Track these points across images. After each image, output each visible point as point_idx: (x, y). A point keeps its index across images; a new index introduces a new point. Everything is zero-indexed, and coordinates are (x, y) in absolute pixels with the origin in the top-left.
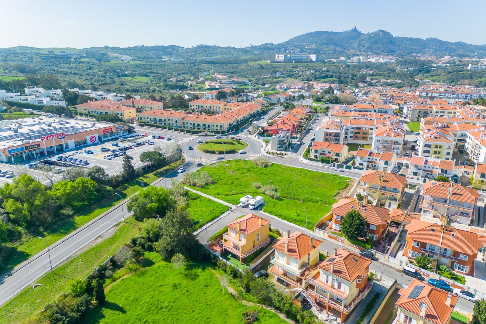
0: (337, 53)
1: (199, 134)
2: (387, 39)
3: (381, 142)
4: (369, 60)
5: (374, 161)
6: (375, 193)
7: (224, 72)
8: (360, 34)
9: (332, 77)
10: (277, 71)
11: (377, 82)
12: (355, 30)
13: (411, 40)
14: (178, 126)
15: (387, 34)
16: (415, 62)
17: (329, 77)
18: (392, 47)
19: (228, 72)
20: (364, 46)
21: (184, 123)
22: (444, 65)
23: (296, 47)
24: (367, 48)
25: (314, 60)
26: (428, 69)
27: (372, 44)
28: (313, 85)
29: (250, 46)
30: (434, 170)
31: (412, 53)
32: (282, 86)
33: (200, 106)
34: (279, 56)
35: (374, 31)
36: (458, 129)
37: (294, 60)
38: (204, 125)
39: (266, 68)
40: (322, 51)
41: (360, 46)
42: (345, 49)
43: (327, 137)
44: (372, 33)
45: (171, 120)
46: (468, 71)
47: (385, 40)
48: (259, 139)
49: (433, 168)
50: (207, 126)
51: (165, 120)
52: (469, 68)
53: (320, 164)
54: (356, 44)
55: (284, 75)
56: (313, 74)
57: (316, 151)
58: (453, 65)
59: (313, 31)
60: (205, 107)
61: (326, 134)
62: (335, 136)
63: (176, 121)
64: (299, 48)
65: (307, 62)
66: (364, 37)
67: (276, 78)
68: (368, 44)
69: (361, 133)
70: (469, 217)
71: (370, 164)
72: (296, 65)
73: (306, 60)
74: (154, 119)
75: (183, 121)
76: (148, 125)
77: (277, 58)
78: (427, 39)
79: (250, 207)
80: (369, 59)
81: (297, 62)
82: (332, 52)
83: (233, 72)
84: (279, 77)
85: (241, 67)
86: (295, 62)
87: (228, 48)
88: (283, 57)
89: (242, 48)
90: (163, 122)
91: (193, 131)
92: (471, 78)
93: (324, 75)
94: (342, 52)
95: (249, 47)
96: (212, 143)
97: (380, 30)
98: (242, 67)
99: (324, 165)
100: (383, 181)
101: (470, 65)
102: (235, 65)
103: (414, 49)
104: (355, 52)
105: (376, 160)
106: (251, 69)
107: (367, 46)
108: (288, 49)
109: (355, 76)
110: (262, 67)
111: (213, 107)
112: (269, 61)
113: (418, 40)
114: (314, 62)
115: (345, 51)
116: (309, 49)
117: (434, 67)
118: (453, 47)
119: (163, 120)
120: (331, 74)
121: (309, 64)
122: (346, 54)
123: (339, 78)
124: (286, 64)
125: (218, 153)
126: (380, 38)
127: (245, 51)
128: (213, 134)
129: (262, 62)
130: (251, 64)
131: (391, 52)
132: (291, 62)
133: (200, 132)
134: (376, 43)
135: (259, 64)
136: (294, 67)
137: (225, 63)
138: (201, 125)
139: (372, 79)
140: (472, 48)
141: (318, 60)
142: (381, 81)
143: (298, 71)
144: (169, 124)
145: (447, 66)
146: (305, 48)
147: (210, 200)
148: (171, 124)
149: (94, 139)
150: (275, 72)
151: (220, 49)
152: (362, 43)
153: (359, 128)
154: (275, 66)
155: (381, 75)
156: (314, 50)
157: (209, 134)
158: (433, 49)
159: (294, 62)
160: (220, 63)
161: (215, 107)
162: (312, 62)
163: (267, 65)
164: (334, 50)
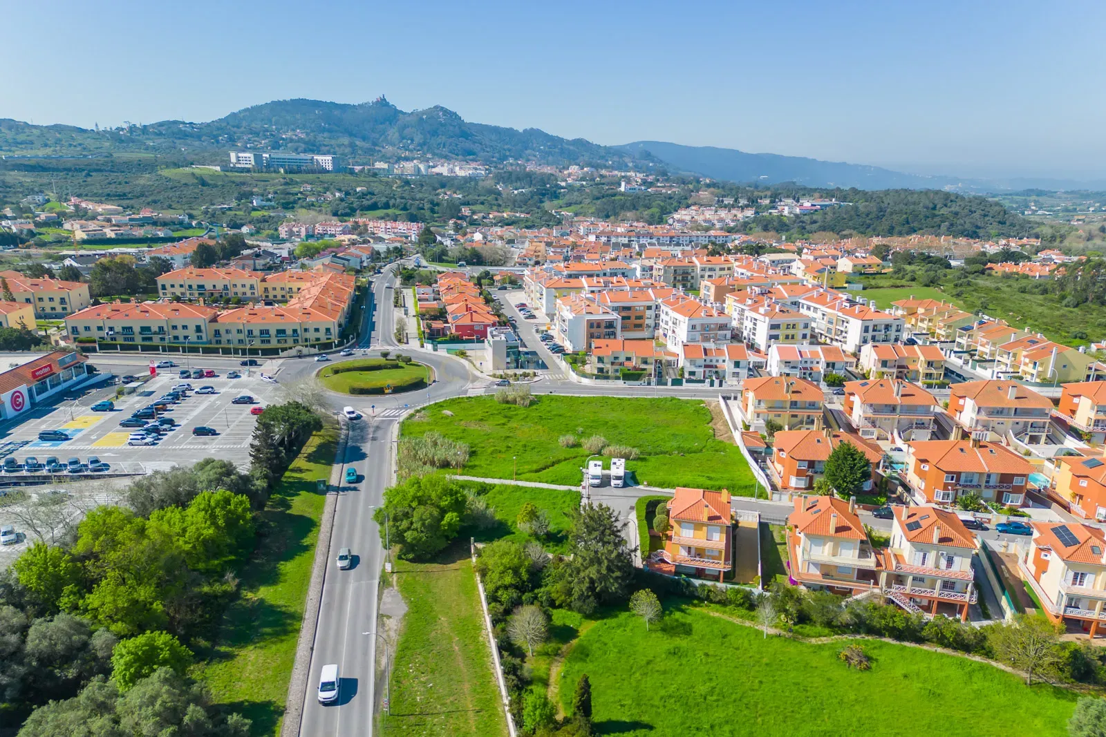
0: (360, 152)
1: (281, 354)
2: (454, 126)
3: (698, 328)
4: (436, 170)
5: (714, 363)
6: (779, 416)
7: (96, 195)
8: (397, 112)
9: (387, 206)
10: (252, 194)
11: (484, 218)
12: (383, 102)
13: (496, 130)
14: (204, 339)
15: (453, 116)
16: (529, 178)
17: (382, 208)
18: (468, 145)
19: (108, 195)
20: (412, 140)
21: (217, 333)
22: (578, 184)
23: (257, 134)
24: (420, 145)
25: (330, 167)
26: (555, 192)
27: (428, 136)
28: (366, 225)
29: (125, 126)
30: (815, 365)
31: (506, 158)
32: (295, 229)
33: (195, 287)
34: (240, 155)
35: (426, 107)
36: (786, 295)
37: (282, 166)
38: (281, 332)
39: (216, 186)
40: (326, 146)
41: (403, 138)
42: (375, 144)
43: (593, 330)
44: (424, 112)
45: (180, 328)
46: (622, 194)
47: (451, 128)
48: (435, 350)
49: (812, 362)
50: (289, 332)
51: (161, 328)
52: (622, 189)
53: (620, 383)
54: (393, 133)
55: (273, 203)
56: (342, 200)
57: (600, 360)
58: (592, 183)
59: (288, 99)
60: (209, 287)
61: (591, 324)
62: (606, 327)
63: (198, 329)
64: (266, 137)
65: (313, 172)
66: (408, 119)
67: (254, 209)
68: (420, 136)
69: (633, 318)
70: (928, 428)
71: (707, 370)
72: (291, 180)
73: (310, 166)
74: (124, 328)
75: (215, 326)
76: (113, 347)
77: (233, 159)
78: (525, 131)
79: (613, 482)
80: (434, 167)
81: (291, 172)
82: (347, 150)
83: (124, 194)
84: (263, 208)
85: (142, 182)
86: (286, 172)
87: (58, 128)
88: (252, 159)
89: (101, 128)
90: (155, 333)
91: (262, 350)
92: (635, 208)
93: (369, 203)
94: (370, 150)
95: (123, 129)
96: (349, 370)
97: (436, 107)
98: (144, 180)
99: (630, 383)
100: (793, 392)
101: (623, 184)
102: (121, 177)
103: (509, 150)
104: (399, 152)
105: (717, 361)
106: (174, 186)
107: (418, 138)
108: (239, 138)
109: (438, 204)
110: (203, 183)
111: (235, 286)
112: (218, 168)
113: (510, 133)
114: (328, 172)
115: (377, 148)
116: (291, 140)
117: (563, 188)
118: (571, 148)
119: (155, 328)
120: (384, 200)
121: (320, 175)
122: (380, 155)
123: (405, 209)
124: (263, 174)
125: (390, 391)
126: (442, 125)
127: (115, 136)
128: (316, 351)
129: (198, 169)
130: (167, 173)
131: (467, 155)
132: (275, 172)
133: (284, 350)
134: (434, 133)
135: (193, 174)
136: (286, 184)
137: (82, 170)
138: (273, 332)
139: (474, 213)
140: (602, 153)
141: (338, 169)
142: (491, 216)
143: (301, 193)
144: (176, 338)
145: (582, 186)
146: (283, 139)
147: (518, 488)
148: (181, 339)
149: (20, 400)
150: (249, 195)
151: (35, 132)
152: (406, 131)
153: (628, 308)
154: (238, 180)
155: (482, 203)
156: (305, 143)
157: (305, 351)
158: (540, 150)
159: (282, 171)
160: (65, 169)
161: (239, 286)
162: (325, 171)
163: (214, 176)
164: (352, 145)
